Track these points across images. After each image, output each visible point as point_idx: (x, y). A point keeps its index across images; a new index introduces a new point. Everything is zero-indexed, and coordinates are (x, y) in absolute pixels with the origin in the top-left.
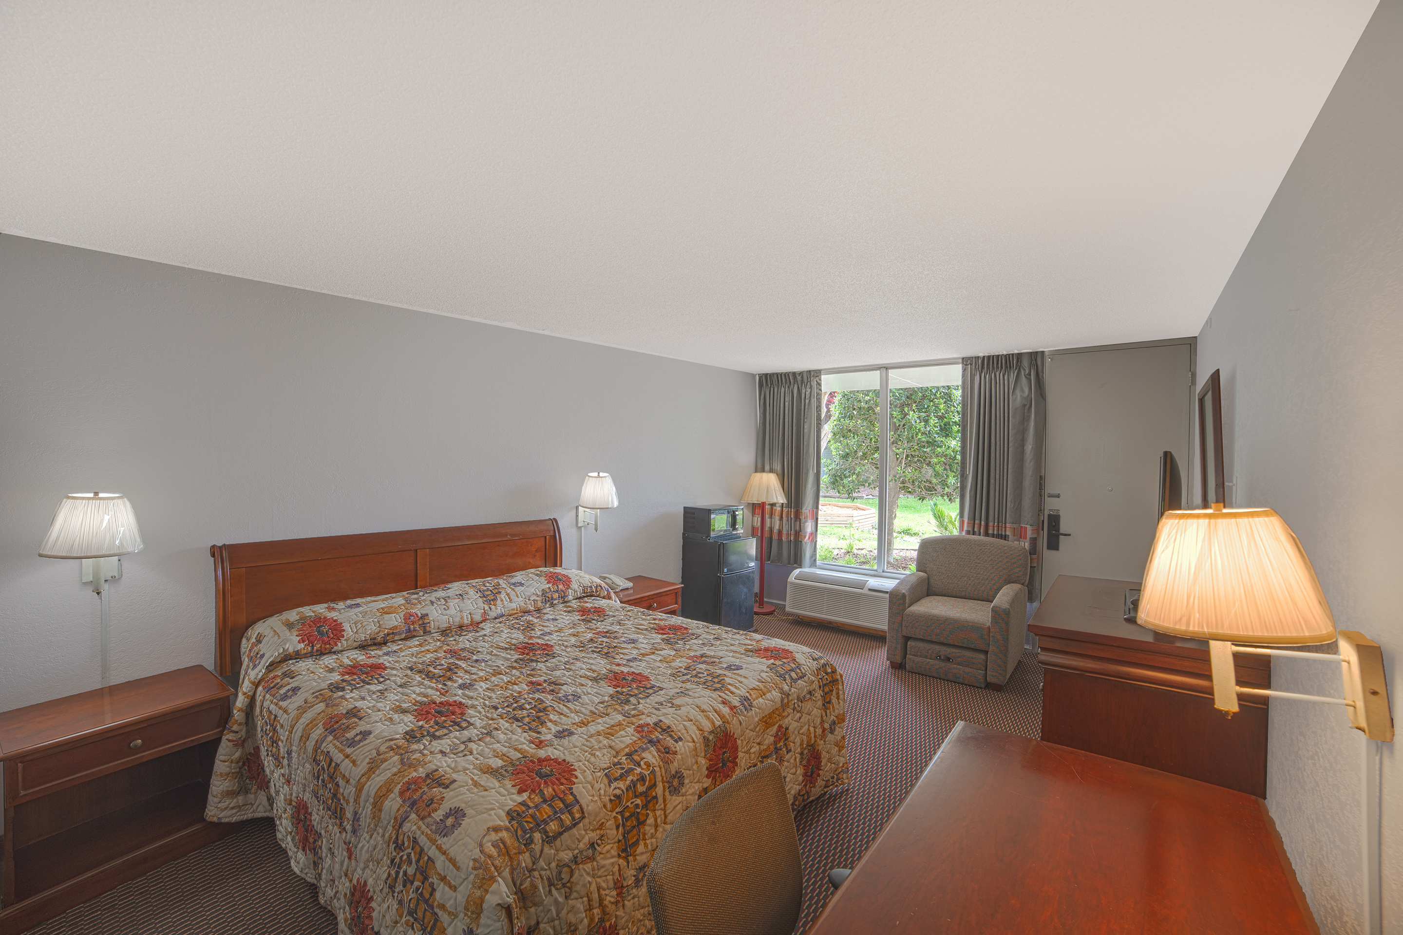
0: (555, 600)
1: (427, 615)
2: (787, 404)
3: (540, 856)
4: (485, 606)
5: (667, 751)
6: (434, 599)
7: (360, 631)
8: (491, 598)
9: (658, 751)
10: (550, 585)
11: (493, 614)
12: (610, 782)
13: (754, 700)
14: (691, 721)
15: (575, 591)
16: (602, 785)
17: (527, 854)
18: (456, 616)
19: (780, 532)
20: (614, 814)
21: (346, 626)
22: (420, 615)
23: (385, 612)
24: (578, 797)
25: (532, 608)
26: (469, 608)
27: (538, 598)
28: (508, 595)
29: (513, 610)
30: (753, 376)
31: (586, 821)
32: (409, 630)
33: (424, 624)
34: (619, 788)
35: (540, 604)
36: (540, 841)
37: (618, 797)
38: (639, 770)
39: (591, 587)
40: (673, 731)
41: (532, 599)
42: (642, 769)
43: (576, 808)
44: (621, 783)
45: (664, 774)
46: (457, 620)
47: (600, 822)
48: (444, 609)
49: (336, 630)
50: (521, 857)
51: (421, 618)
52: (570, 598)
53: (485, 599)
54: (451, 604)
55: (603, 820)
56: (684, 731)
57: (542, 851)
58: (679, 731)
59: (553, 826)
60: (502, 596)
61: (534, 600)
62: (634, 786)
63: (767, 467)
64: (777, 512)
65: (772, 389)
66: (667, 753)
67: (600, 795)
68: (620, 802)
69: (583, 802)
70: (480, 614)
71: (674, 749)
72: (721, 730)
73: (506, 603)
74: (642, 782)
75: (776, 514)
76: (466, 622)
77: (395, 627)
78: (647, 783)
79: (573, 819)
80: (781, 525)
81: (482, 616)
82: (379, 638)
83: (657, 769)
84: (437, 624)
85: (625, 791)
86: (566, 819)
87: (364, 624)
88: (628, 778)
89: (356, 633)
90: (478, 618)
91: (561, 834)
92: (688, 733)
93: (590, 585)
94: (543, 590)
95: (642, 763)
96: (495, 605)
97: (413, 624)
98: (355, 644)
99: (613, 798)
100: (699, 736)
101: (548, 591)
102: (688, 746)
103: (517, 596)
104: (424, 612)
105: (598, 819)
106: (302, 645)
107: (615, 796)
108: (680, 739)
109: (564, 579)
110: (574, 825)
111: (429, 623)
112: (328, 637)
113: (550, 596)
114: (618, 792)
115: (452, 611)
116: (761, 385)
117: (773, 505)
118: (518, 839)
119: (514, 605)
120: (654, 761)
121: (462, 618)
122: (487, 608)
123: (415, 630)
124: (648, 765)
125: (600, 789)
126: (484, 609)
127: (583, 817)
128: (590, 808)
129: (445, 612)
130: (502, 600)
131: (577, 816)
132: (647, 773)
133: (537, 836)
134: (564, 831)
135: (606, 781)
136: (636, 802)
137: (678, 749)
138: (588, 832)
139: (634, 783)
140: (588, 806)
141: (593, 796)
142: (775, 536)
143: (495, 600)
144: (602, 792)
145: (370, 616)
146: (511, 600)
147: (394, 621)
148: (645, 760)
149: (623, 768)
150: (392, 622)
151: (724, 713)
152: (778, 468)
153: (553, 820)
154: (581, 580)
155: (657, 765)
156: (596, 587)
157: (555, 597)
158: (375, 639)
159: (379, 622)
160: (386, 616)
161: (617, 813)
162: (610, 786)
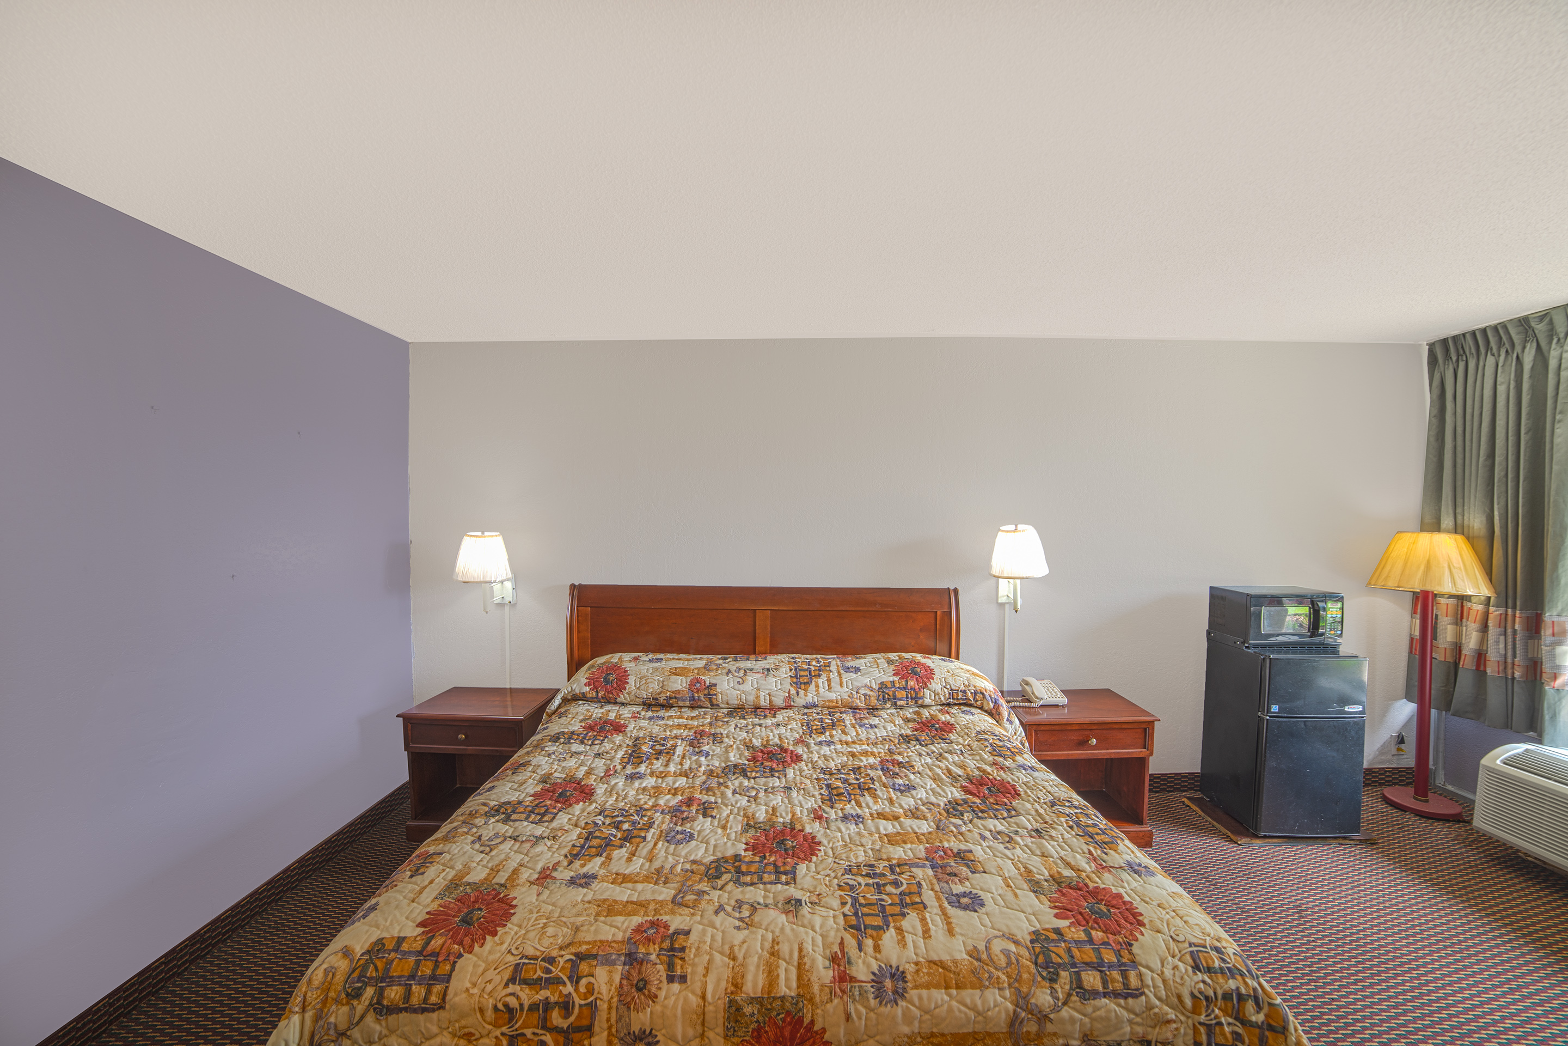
0: (900, 699)
1: (715, 685)
2: (1501, 389)
3: (358, 1023)
4: (792, 689)
5: (642, 986)
6: (733, 668)
7: (642, 687)
8: (801, 680)
9: (626, 977)
10: (896, 679)
11: (800, 701)
12: (512, 980)
13: (916, 987)
14: (734, 959)
15: (936, 694)
16: (498, 979)
17: (345, 1009)
18: (750, 694)
19: (1480, 656)
20: (498, 1033)
21: (631, 680)
22: (707, 683)
23: (676, 672)
24: (454, 974)
25: (862, 705)
26: (770, 687)
27: (871, 693)
28: (829, 680)
29: (832, 701)
30: (1415, 347)
31: (442, 1014)
32: (693, 698)
33: (709, 694)
34: (518, 998)
35: (874, 702)
36: (367, 1003)
37: (509, 1010)
38: (569, 988)
39: (964, 692)
40: (682, 959)
41: (862, 691)
42: (576, 990)
43: (438, 988)
44: (527, 991)
45: (613, 1020)
46: (751, 698)
47: (466, 1030)
48: (738, 682)
49: (620, 681)
50: (334, 1007)
51: (708, 687)
52: (927, 701)
53: (795, 680)
54: (750, 678)
55: (472, 1030)
56: (701, 970)
57: (362, 1017)
58: (694, 965)
59: (394, 993)
60: (820, 681)
61: (865, 695)
62: (546, 1010)
63: (1447, 522)
64: (1473, 614)
65: (1462, 364)
66: (639, 990)
67: (483, 990)
68: (510, 1020)
69: (454, 984)
70: (782, 698)
71: (654, 990)
72: (783, 1007)
73: (821, 690)
74: (563, 1012)
75: (1472, 618)
76: (762, 703)
77: (678, 692)
78: (572, 1019)
79: (426, 1000)
80: (1483, 640)
81: (785, 701)
82: (662, 699)
83: (603, 1006)
84: (725, 698)
85: (526, 1008)
86: (418, 991)
87: (648, 681)
88: (542, 992)
89: (638, 688)
90: (779, 701)
91: (400, 1010)
92: (705, 976)
93: (962, 688)
94: (882, 683)
95: (584, 981)
96: (806, 690)
97: (697, 692)
98: (637, 699)
99: (500, 1006)
100: (721, 992)
101: (889, 685)
102: (686, 999)
103: (841, 685)
104: (713, 681)
105: (463, 1023)
106: (588, 689)
107: (506, 1005)
108: (683, 979)
109: (923, 673)
110: (424, 1010)
111: (715, 695)
112: (612, 686)
113: (891, 693)
114: (513, 1002)
115: (747, 687)
116: (1433, 361)
117: (1462, 599)
118: (347, 981)
119: (833, 696)
120: (604, 990)
121: (758, 697)
122: (793, 691)
123: (699, 700)
124: (590, 990)
125: (490, 981)
126: (789, 692)
127: (441, 1007)
128: (457, 999)
129: (737, 686)
130: (817, 686)
131: (434, 999)
132: (578, 1001)
133: (369, 992)
134: (406, 1010)
135: (507, 975)
136: (543, 1038)
137: (662, 994)
138: (445, 1033)
139: (547, 1006)
140: (456, 994)
141: (474, 985)
142: (1467, 662)
143: (808, 684)
144: (489, 987)
145: (658, 674)
146: (830, 688)
147: (679, 684)
148: (592, 980)
149: (548, 971)
150: (676, 685)
151: (814, 978)
152: (1476, 521)
153: (400, 985)
154: (950, 680)
155: (606, 998)
156: (975, 693)
157: (898, 695)
158: (657, 699)
159: (663, 681)
160: (674, 677)
161: (503, 1034)
162: (506, 985)
